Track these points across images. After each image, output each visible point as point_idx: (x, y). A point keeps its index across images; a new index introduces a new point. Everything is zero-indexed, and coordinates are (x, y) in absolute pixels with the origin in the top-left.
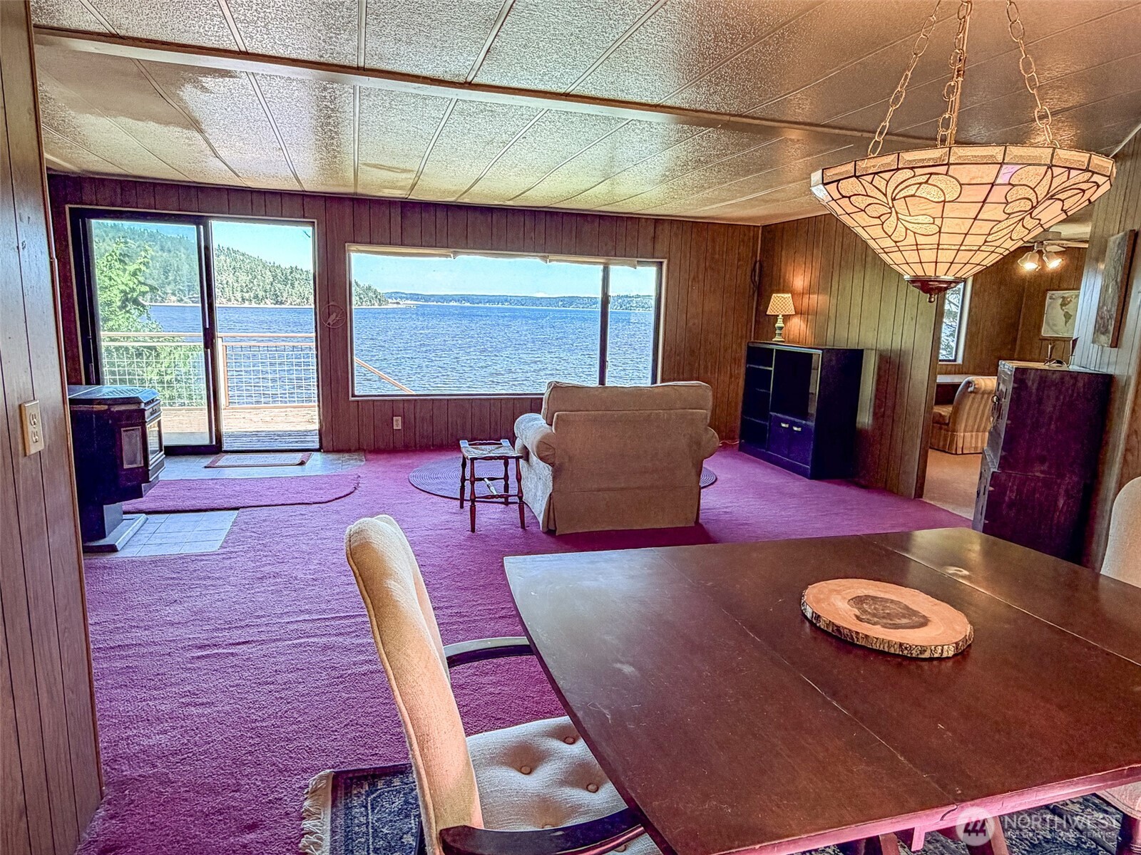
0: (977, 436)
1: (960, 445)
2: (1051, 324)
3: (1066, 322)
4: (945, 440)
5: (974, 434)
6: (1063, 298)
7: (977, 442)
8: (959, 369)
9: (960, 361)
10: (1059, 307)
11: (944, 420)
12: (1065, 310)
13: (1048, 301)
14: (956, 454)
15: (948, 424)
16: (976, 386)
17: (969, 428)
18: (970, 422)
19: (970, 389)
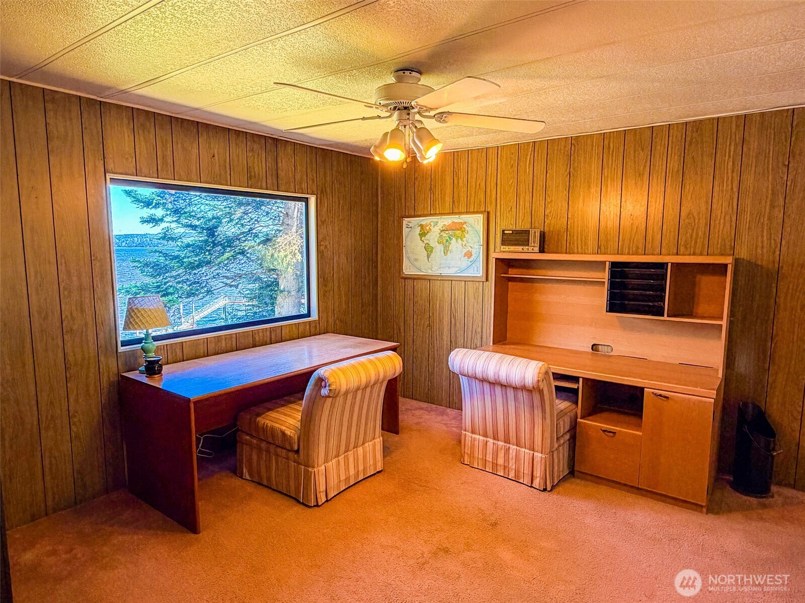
0: (346, 458)
1: (322, 488)
2: (412, 259)
3: (428, 257)
4: (297, 478)
5: (341, 458)
6: (422, 226)
7: (347, 468)
8: (316, 327)
9: (314, 316)
10: (419, 237)
11: (291, 444)
12: (425, 242)
13: (405, 231)
14: (317, 506)
15: (297, 452)
16: (333, 387)
17: (333, 452)
18: (333, 442)
19: (324, 392)
